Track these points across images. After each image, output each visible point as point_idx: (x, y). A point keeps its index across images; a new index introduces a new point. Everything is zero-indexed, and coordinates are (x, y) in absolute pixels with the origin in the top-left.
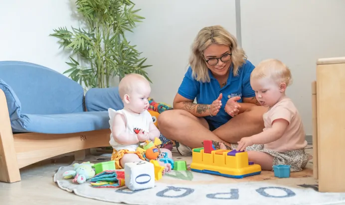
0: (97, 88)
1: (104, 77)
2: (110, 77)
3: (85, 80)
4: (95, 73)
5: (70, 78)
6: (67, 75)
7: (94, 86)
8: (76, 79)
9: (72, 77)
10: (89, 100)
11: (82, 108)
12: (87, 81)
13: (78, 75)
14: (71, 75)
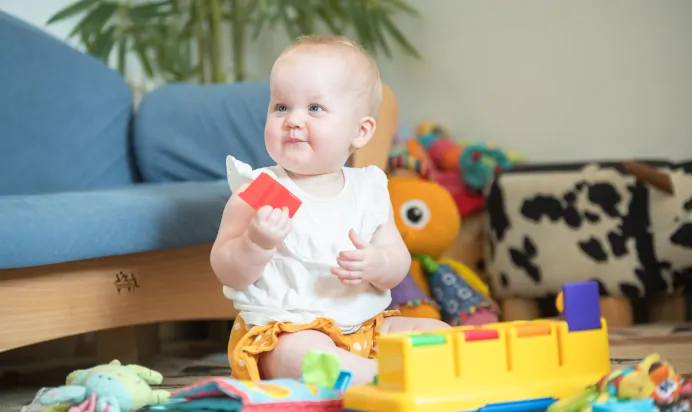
0: (192, 84)
1: (225, 31)
2: (249, 30)
3: (140, 49)
4: (185, 17)
5: (76, 43)
6: (63, 31)
7: (180, 77)
8: (100, 48)
9: (85, 39)
10: (152, 134)
11: (124, 172)
12: (151, 54)
13: (112, 29)
14: (82, 29)
